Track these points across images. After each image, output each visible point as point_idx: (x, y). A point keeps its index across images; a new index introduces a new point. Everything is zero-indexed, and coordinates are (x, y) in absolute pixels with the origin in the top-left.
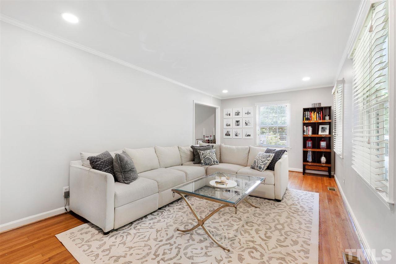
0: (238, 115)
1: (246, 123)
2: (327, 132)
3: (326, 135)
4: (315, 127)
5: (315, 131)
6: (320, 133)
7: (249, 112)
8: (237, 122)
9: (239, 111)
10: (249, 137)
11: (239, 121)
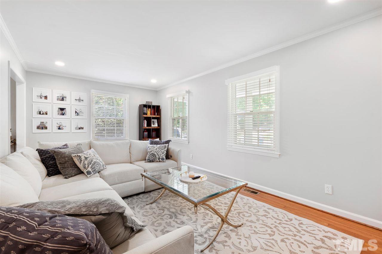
0: (63, 99)
1: (76, 112)
2: (156, 125)
3: (156, 127)
4: (149, 120)
5: (149, 124)
6: (152, 126)
7: (81, 99)
8: (62, 109)
9: (64, 96)
10: (81, 131)
11: (65, 109)
